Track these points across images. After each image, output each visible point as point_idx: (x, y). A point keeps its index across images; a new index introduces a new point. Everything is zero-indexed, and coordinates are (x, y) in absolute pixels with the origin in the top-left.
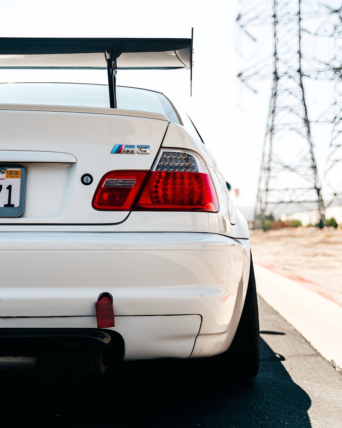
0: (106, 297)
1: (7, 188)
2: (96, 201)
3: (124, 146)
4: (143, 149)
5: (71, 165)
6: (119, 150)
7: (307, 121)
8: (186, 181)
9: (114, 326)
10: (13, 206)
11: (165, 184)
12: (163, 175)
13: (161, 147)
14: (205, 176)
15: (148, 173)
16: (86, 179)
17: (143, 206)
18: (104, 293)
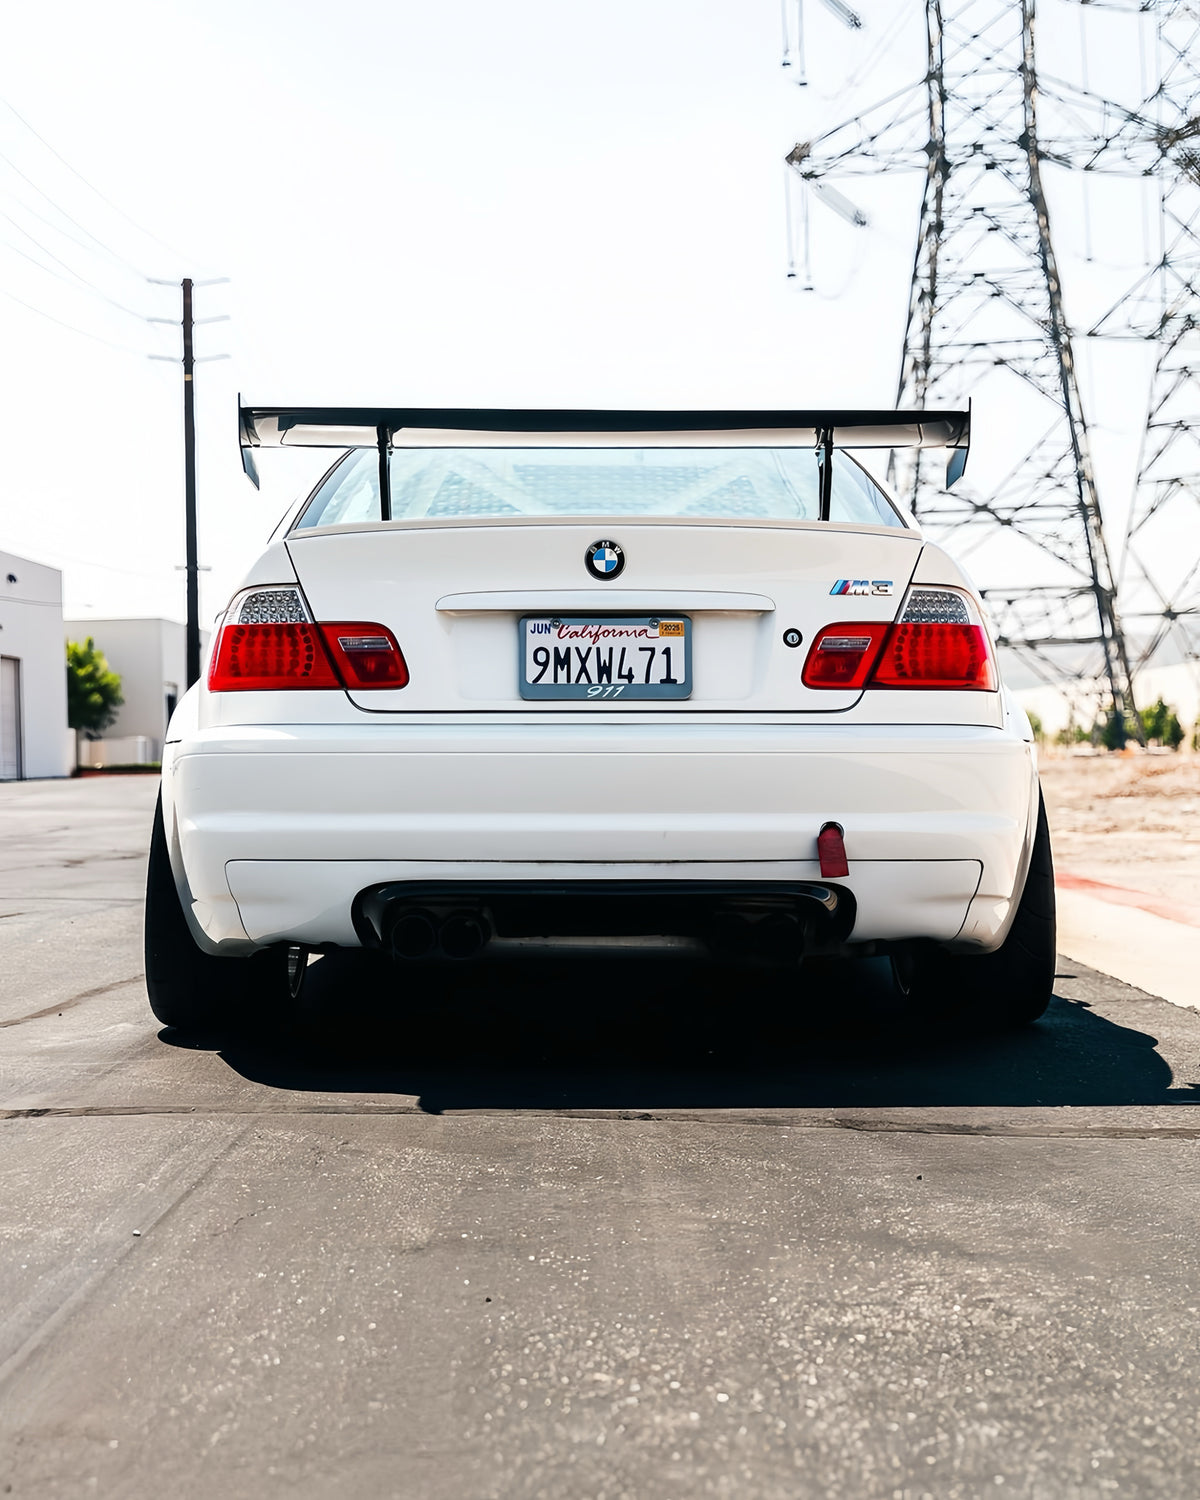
0: (832, 829)
1: (663, 653)
2: (808, 672)
3: (851, 583)
4: (882, 586)
5: (764, 614)
6: (844, 590)
7: (1057, 333)
8: (949, 638)
9: (848, 875)
10: (675, 681)
11: (914, 643)
12: (910, 629)
13: (910, 583)
14: (977, 628)
15: (891, 627)
16: (792, 638)
17: (885, 682)
18: (828, 823)
